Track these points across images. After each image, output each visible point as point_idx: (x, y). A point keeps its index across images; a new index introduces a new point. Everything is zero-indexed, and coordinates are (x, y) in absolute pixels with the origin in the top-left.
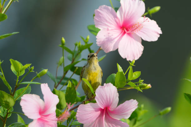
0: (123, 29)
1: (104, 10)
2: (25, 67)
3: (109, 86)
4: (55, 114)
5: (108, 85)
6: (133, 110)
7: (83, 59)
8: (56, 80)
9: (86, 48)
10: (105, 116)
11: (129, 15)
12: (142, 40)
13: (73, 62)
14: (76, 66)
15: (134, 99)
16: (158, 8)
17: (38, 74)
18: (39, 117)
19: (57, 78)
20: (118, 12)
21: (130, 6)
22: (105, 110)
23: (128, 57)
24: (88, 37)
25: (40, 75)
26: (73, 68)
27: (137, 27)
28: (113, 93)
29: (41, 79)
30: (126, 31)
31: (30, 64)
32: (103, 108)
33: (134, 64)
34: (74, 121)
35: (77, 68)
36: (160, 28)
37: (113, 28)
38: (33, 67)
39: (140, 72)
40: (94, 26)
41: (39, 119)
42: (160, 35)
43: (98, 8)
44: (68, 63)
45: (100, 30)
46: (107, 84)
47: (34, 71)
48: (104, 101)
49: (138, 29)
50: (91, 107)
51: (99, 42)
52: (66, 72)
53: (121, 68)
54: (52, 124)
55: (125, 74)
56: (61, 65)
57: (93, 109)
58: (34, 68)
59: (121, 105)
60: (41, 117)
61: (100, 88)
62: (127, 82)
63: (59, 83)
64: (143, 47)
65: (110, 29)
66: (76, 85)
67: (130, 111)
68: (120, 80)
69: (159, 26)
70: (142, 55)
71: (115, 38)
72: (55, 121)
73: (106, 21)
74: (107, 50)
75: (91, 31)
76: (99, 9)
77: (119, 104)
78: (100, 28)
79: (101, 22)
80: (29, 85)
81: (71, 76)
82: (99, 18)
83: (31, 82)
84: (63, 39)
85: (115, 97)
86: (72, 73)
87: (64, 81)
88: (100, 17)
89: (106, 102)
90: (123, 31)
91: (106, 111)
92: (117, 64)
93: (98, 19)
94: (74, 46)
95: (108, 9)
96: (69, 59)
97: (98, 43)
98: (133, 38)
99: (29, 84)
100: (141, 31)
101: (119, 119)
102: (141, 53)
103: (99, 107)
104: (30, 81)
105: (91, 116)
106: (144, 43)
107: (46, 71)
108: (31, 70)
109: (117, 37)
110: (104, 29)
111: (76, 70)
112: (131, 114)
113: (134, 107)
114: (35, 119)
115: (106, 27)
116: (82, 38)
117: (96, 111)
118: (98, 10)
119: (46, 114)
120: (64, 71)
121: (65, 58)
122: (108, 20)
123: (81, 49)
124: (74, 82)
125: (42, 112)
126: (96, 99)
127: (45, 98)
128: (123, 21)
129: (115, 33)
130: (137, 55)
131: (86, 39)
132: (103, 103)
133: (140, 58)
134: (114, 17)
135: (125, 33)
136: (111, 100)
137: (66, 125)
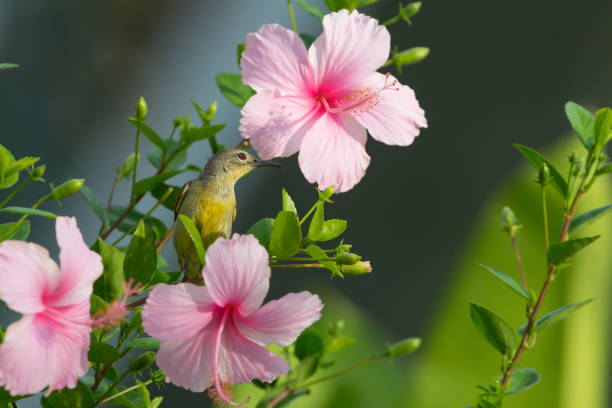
0: (319, 100)
1: (275, 37)
2: (21, 166)
3: (246, 244)
4: (88, 308)
5: (244, 240)
6: (307, 323)
7: (192, 168)
8: (106, 215)
9: (202, 138)
10: (225, 327)
11: (341, 61)
12: (369, 136)
13: (160, 172)
14: (168, 182)
15: (313, 293)
16: (421, 53)
17: (55, 191)
18: (40, 308)
19: (110, 210)
20: (313, 48)
21: (350, 36)
22: (228, 310)
23: (323, 180)
24: (214, 108)
25: (59, 191)
26: (158, 189)
27: (364, 102)
28: (255, 265)
29: (61, 205)
30: (326, 105)
31: (36, 160)
32: (220, 303)
33: (330, 198)
34: (141, 337)
35: (171, 190)
36: (422, 112)
37: (292, 93)
38: (44, 167)
39: (345, 222)
40: (237, 79)
41: (40, 316)
42: (422, 130)
43: (256, 30)
44: (148, 172)
45: (254, 93)
46: (243, 236)
47: (43, 180)
48: (226, 285)
49: (364, 107)
50: (187, 295)
51: (246, 127)
52: (137, 197)
53: (293, 203)
54: (76, 333)
55: (300, 223)
56: (126, 175)
57: (190, 303)
58: (47, 170)
59: (273, 304)
60: (46, 311)
61: (222, 243)
62: (305, 247)
63: (115, 225)
64: (369, 158)
65: (283, 93)
66: (162, 239)
67: (296, 325)
68: (283, 236)
69: (422, 106)
70: (363, 180)
71: (296, 122)
72: (83, 327)
73: (276, 69)
74: (266, 153)
75: (224, 89)
76: (260, 34)
77: (267, 300)
78: (255, 87)
79: (262, 72)
80: (24, 217)
81: (152, 211)
82: (256, 59)
83: (33, 211)
84: (143, 103)
85: (259, 279)
86: (155, 201)
87: (127, 221)
88: (259, 55)
89: (232, 288)
90: (319, 104)
91: (228, 315)
92: (284, 190)
93: (254, 60)
94: (173, 126)
95: (285, 37)
96: (152, 161)
97: (244, 130)
98: (345, 129)
99: (26, 216)
100: (372, 114)
101: (261, 344)
102: (361, 175)
103: (211, 299)
104: (30, 206)
105: (185, 322)
106: (373, 146)
107: (78, 183)
108: (36, 175)
109: (300, 120)
110: (268, 91)
111: (166, 196)
112: (299, 335)
113: (310, 317)
114: (28, 315)
115: (272, 88)
116: (198, 108)
117: (202, 309)
118: (257, 35)
119: (63, 303)
120: (133, 193)
121: (139, 156)
122: (281, 67)
123: (190, 137)
124: (155, 229)
125: (52, 297)
126: (205, 275)
127: (62, 256)
128: (322, 75)
129: (297, 109)
130: (349, 179)
131: (209, 112)
132: (224, 288)
133: (356, 187)
134: (299, 63)
135: (322, 110)
136: (248, 285)
137: (115, 346)
